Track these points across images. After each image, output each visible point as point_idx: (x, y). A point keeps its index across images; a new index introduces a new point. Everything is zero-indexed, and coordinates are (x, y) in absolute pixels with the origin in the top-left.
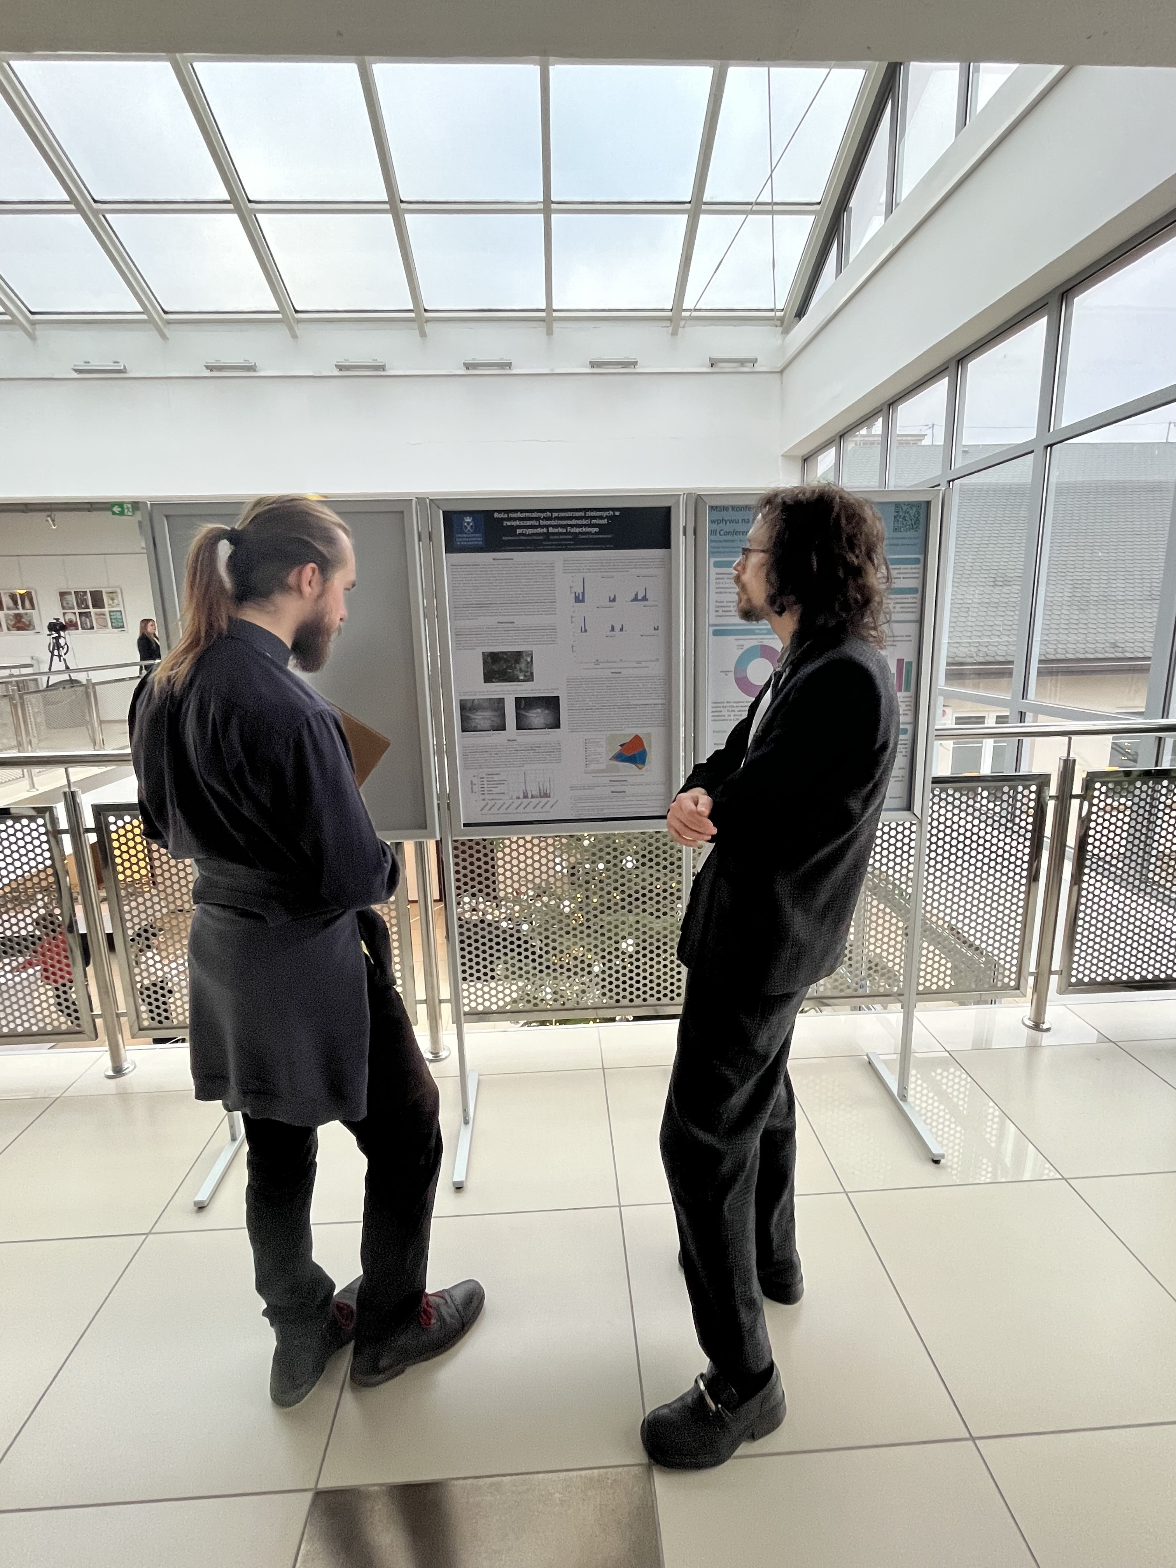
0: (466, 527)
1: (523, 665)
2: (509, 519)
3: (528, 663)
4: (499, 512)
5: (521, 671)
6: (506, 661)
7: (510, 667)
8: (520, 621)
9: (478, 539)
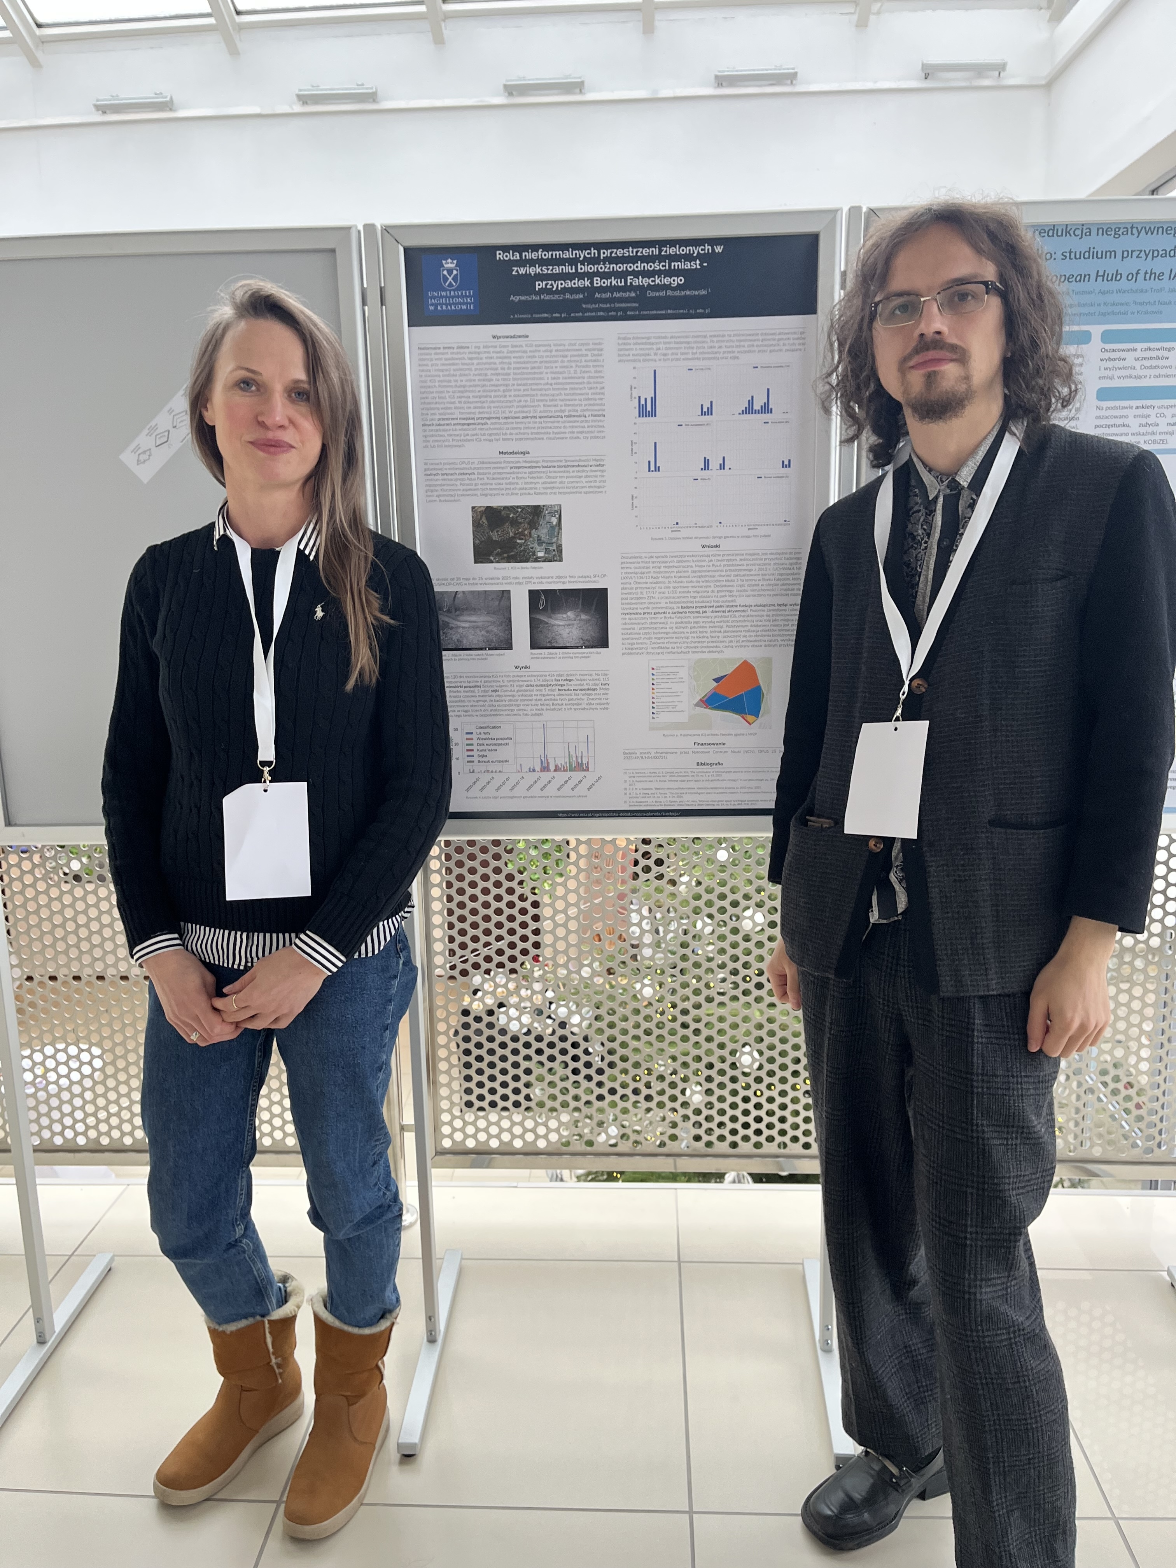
0: (446, 279)
1: (543, 532)
2: (522, 263)
3: (553, 527)
4: (505, 248)
5: (540, 542)
6: (514, 523)
7: (521, 535)
8: (541, 450)
9: (467, 302)
